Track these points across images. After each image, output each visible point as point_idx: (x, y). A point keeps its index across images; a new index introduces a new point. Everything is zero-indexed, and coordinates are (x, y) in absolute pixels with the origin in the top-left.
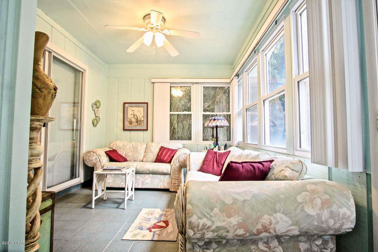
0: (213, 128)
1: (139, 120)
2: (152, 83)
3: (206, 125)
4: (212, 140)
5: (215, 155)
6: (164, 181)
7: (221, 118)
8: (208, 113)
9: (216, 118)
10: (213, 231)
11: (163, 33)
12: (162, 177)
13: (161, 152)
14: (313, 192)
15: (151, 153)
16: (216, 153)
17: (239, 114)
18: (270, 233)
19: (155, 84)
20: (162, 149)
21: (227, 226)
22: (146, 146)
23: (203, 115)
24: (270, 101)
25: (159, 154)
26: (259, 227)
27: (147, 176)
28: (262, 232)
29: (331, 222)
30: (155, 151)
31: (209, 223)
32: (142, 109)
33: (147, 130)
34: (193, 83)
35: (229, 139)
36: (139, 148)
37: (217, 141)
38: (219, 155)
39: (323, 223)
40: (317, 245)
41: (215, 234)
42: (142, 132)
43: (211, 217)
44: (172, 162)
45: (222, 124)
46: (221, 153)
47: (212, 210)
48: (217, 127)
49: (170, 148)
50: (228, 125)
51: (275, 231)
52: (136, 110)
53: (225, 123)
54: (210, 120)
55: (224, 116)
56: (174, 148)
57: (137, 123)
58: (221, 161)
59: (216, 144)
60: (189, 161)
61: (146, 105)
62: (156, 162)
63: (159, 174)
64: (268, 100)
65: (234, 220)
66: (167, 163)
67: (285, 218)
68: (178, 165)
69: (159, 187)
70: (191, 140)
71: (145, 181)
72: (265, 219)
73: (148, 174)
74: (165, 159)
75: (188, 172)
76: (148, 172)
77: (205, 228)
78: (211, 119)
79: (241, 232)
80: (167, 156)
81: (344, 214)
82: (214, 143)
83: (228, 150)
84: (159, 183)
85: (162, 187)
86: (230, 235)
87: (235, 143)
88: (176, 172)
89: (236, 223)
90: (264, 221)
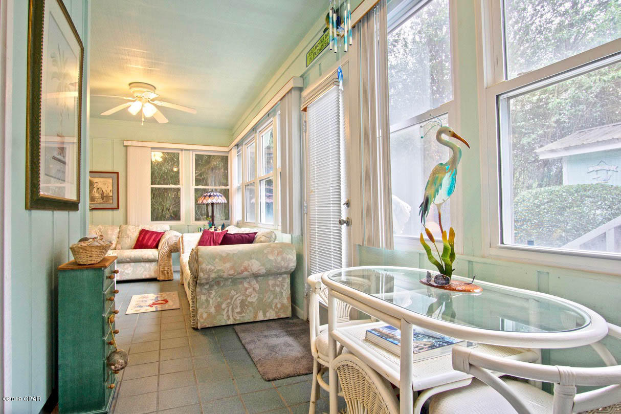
0: (207, 205)
1: (105, 195)
2: (125, 146)
3: (200, 202)
4: (207, 220)
5: (212, 235)
6: (150, 270)
7: (218, 194)
8: (201, 187)
9: (212, 194)
10: (215, 272)
11: (153, 104)
12: (147, 265)
13: (142, 236)
14: (274, 247)
15: (127, 239)
16: (212, 233)
17: (238, 189)
18: (249, 271)
19: (128, 148)
20: (143, 233)
21: (224, 269)
22: (119, 230)
23: (195, 189)
24: (266, 181)
25: (140, 239)
26: (242, 268)
27: (127, 265)
28: (244, 272)
29: (283, 263)
30: (133, 234)
31: (213, 268)
32: (110, 180)
33: (118, 208)
34: (182, 150)
35: (227, 217)
36: (110, 232)
37: (213, 220)
38: (216, 235)
39: (278, 264)
40: (280, 281)
41: (217, 274)
42: (110, 212)
43: (214, 264)
44: (159, 248)
45: (219, 201)
46: (218, 233)
47: (214, 260)
48: (213, 204)
49: (154, 230)
50: (226, 202)
51: (252, 270)
52: (100, 182)
53: (222, 200)
54: (205, 197)
55: (221, 191)
56: (159, 230)
57: (103, 199)
58: (218, 241)
59: (212, 223)
60: (182, 243)
61: (116, 175)
62: (136, 249)
63: (143, 262)
64: (264, 181)
65: (228, 265)
66: (151, 248)
67: (257, 262)
68: (167, 249)
69: (143, 277)
70: (180, 220)
71: (124, 272)
72: (246, 263)
73: (128, 262)
74: (149, 244)
75: (181, 255)
76: (128, 260)
77: (211, 271)
78: (205, 195)
79: (232, 272)
80: (151, 240)
81: (290, 258)
82: (209, 223)
83: (225, 229)
84: (143, 272)
85: (148, 276)
86: (225, 275)
87: (235, 222)
88: (166, 258)
89: (229, 267)
90: (245, 264)
